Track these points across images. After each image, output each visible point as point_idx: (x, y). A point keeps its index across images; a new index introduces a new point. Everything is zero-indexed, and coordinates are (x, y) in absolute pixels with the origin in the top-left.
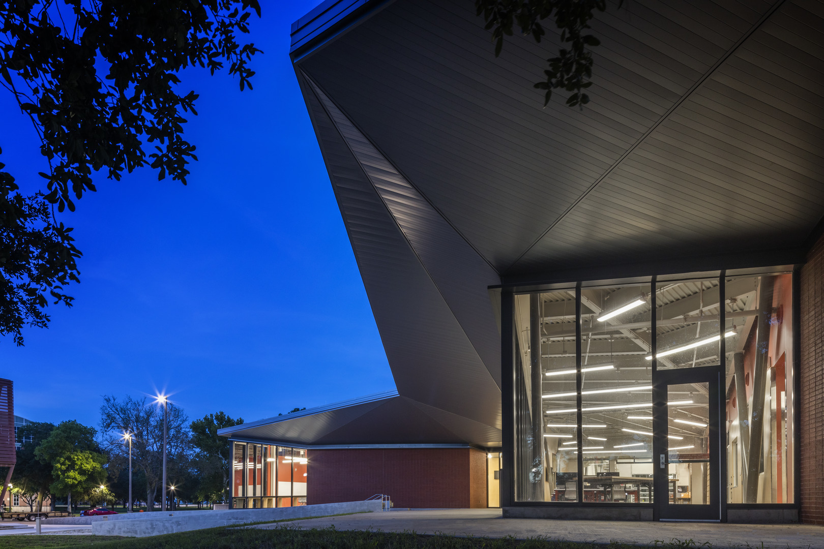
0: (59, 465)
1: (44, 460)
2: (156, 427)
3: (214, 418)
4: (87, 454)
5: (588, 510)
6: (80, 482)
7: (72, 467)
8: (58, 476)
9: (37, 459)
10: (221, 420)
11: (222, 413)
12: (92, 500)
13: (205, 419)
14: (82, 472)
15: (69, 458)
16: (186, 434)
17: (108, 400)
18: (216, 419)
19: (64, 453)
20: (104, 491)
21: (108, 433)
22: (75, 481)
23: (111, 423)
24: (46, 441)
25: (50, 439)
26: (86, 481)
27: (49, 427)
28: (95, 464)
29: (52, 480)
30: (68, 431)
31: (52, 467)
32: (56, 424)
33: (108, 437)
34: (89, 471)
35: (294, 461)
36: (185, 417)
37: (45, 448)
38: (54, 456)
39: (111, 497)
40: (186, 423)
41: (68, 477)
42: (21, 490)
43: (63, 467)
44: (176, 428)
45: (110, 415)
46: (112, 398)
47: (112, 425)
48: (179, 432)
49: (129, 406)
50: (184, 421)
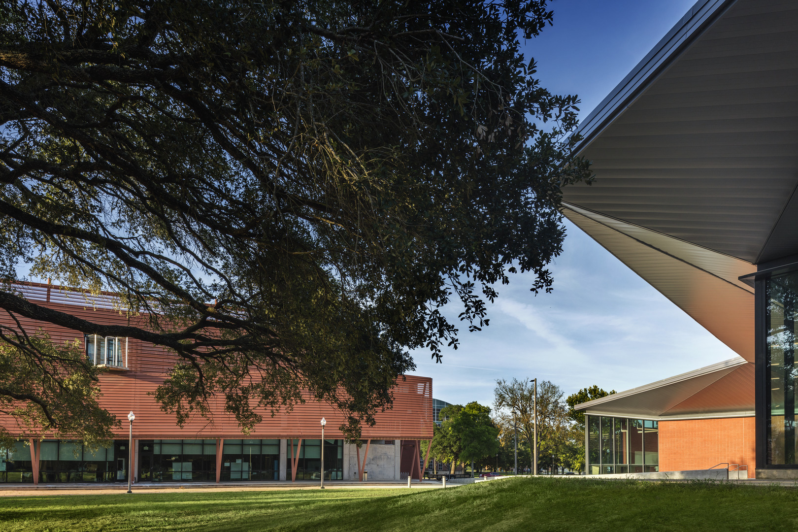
2: (537, 403)
3: (588, 391)
8: (465, 446)
10: (595, 393)
11: (596, 387)
13: (580, 393)
16: (562, 408)
17: (500, 383)
18: (589, 393)
21: (500, 411)
22: (476, 450)
23: (502, 402)
27: (459, 407)
29: (461, 450)
32: (464, 405)
33: (500, 413)
34: (485, 442)
35: (645, 432)
36: (562, 393)
40: (562, 398)
44: (554, 403)
45: (502, 395)
46: (502, 382)
47: (503, 404)
48: (556, 407)
49: (515, 387)
50: (560, 396)
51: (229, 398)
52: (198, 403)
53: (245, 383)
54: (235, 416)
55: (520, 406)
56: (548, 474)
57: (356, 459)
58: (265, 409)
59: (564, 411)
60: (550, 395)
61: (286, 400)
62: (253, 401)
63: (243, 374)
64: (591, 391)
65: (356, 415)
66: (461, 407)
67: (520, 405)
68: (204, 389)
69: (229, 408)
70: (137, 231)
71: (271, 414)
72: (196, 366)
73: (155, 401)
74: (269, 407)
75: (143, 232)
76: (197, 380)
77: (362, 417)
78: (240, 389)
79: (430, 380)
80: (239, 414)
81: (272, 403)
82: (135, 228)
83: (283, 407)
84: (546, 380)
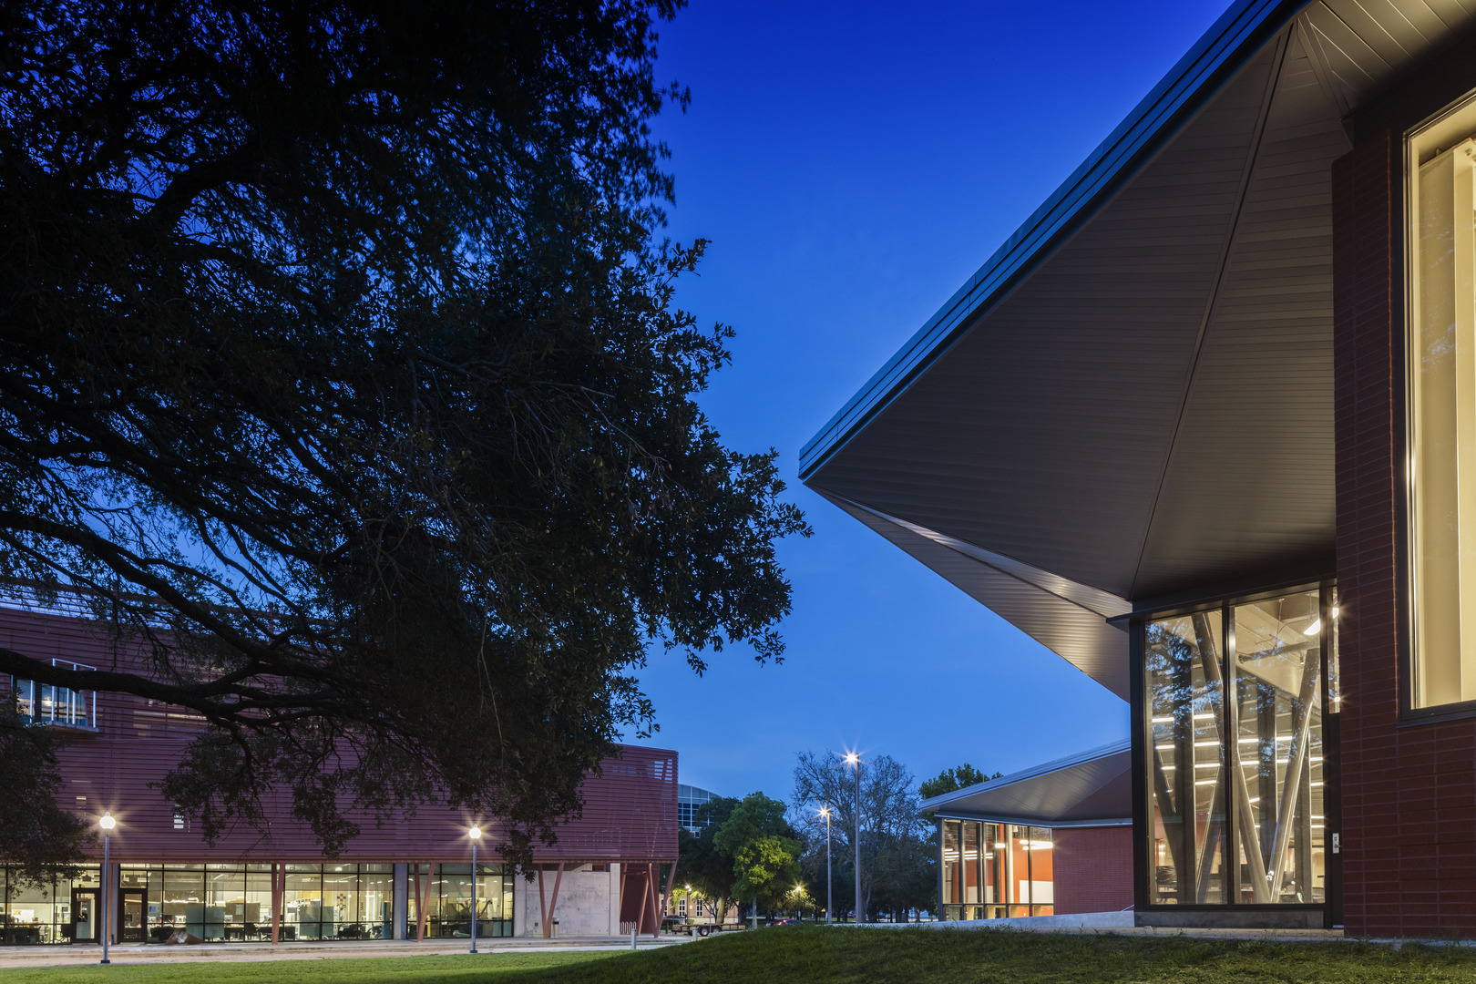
0: (741, 858)
1: (725, 850)
2: (868, 795)
3: (955, 775)
4: (775, 840)
5: (1238, 914)
6: (767, 882)
7: (756, 860)
8: (741, 873)
9: (716, 849)
10: (967, 777)
11: (968, 766)
12: (787, 909)
13: (941, 777)
14: (770, 867)
15: (753, 847)
16: (912, 803)
17: (803, 759)
18: (958, 777)
19: (748, 840)
20: (802, 895)
21: (803, 808)
22: (760, 880)
23: (808, 793)
24: (726, 824)
25: (731, 821)
26: (775, 878)
27: (731, 803)
28: (784, 855)
29: (733, 880)
30: (753, 808)
31: (734, 860)
32: (741, 799)
33: (803, 813)
34: (777, 865)
35: (1032, 848)
36: (909, 778)
37: (725, 834)
38: (735, 845)
39: (810, 904)
40: (911, 785)
41: (752, 875)
42: (700, 894)
43: (746, 859)
44: (896, 794)
45: (807, 780)
46: (808, 756)
47: (809, 796)
48: (902, 801)
49: (830, 767)
50: (909, 783)
51: (300, 793)
52: (242, 803)
53: (329, 767)
54: (310, 826)
55: (839, 800)
56: (891, 922)
57: (538, 899)
58: (365, 814)
59: (914, 808)
60: (890, 780)
61: (402, 798)
62: (344, 800)
63: (325, 752)
64: (960, 775)
65: (522, 827)
66: (735, 801)
67: (839, 797)
68: (252, 778)
69: (299, 812)
70: (126, 494)
71: (376, 822)
72: (238, 739)
73: (163, 798)
74: (372, 810)
75: (138, 496)
76: (240, 763)
77: (531, 832)
78: (319, 778)
79: (673, 755)
80: (317, 822)
81: (378, 803)
82: (121, 489)
83: (399, 811)
84: (884, 755)
